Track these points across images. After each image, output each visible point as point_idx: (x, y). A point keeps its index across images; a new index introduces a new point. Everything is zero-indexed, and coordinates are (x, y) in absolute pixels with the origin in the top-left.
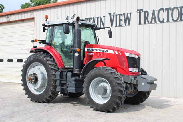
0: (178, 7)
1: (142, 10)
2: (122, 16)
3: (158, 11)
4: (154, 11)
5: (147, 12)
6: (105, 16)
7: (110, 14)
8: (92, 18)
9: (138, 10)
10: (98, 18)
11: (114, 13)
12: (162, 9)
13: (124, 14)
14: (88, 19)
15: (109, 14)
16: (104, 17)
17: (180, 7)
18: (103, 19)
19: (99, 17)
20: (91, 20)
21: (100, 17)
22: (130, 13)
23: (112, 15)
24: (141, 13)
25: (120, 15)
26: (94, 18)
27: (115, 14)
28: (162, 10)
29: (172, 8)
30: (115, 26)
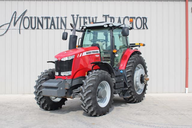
0: (141, 17)
1: (108, 16)
2: (87, 19)
3: (123, 18)
4: (119, 18)
5: (113, 18)
6: (67, 17)
7: (73, 16)
8: (51, 17)
9: (103, 16)
10: (58, 18)
11: (78, 15)
12: (128, 17)
13: (89, 18)
14: (45, 18)
15: (72, 15)
16: (66, 18)
18: (64, 20)
20: (49, 20)
21: (61, 18)
22: (95, 17)
23: (75, 16)
24: (107, 18)
25: (85, 18)
26: (53, 18)
28: (127, 18)
29: (136, 17)
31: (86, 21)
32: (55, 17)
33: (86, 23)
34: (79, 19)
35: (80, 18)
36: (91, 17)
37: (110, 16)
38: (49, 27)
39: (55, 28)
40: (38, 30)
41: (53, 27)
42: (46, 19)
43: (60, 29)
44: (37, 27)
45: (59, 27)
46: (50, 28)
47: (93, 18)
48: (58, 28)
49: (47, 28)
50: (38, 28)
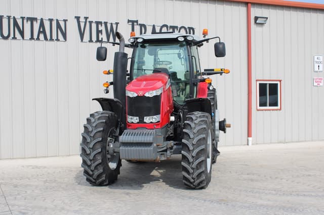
0: (187, 27)
1: (137, 22)
2: (102, 25)
3: (159, 28)
4: (154, 26)
5: (144, 26)
6: (67, 20)
7: (78, 18)
8: (39, 18)
9: (129, 21)
10: (51, 20)
11: (86, 18)
12: (166, 26)
13: (106, 23)
14: (28, 19)
15: (76, 17)
16: (65, 21)
17: (188, 28)
18: (62, 24)
19: (55, 19)
20: (35, 23)
21: (57, 21)
22: (116, 23)
23: (82, 20)
25: (98, 23)
26: (42, 20)
27: (88, 20)
28: (165, 28)
29: (179, 26)
30: (89, 41)
31: (100, 29)
32: (46, 18)
33: (101, 31)
34: (88, 24)
35: (91, 23)
36: (109, 22)
37: (139, 23)
38: (35, 36)
39: (46, 38)
40: (14, 41)
41: (42, 36)
42: (29, 22)
43: (56, 41)
44: (12, 35)
45: (54, 37)
46: (38, 39)
47: (112, 24)
48: (51, 39)
49: (32, 38)
50: (14, 38)
